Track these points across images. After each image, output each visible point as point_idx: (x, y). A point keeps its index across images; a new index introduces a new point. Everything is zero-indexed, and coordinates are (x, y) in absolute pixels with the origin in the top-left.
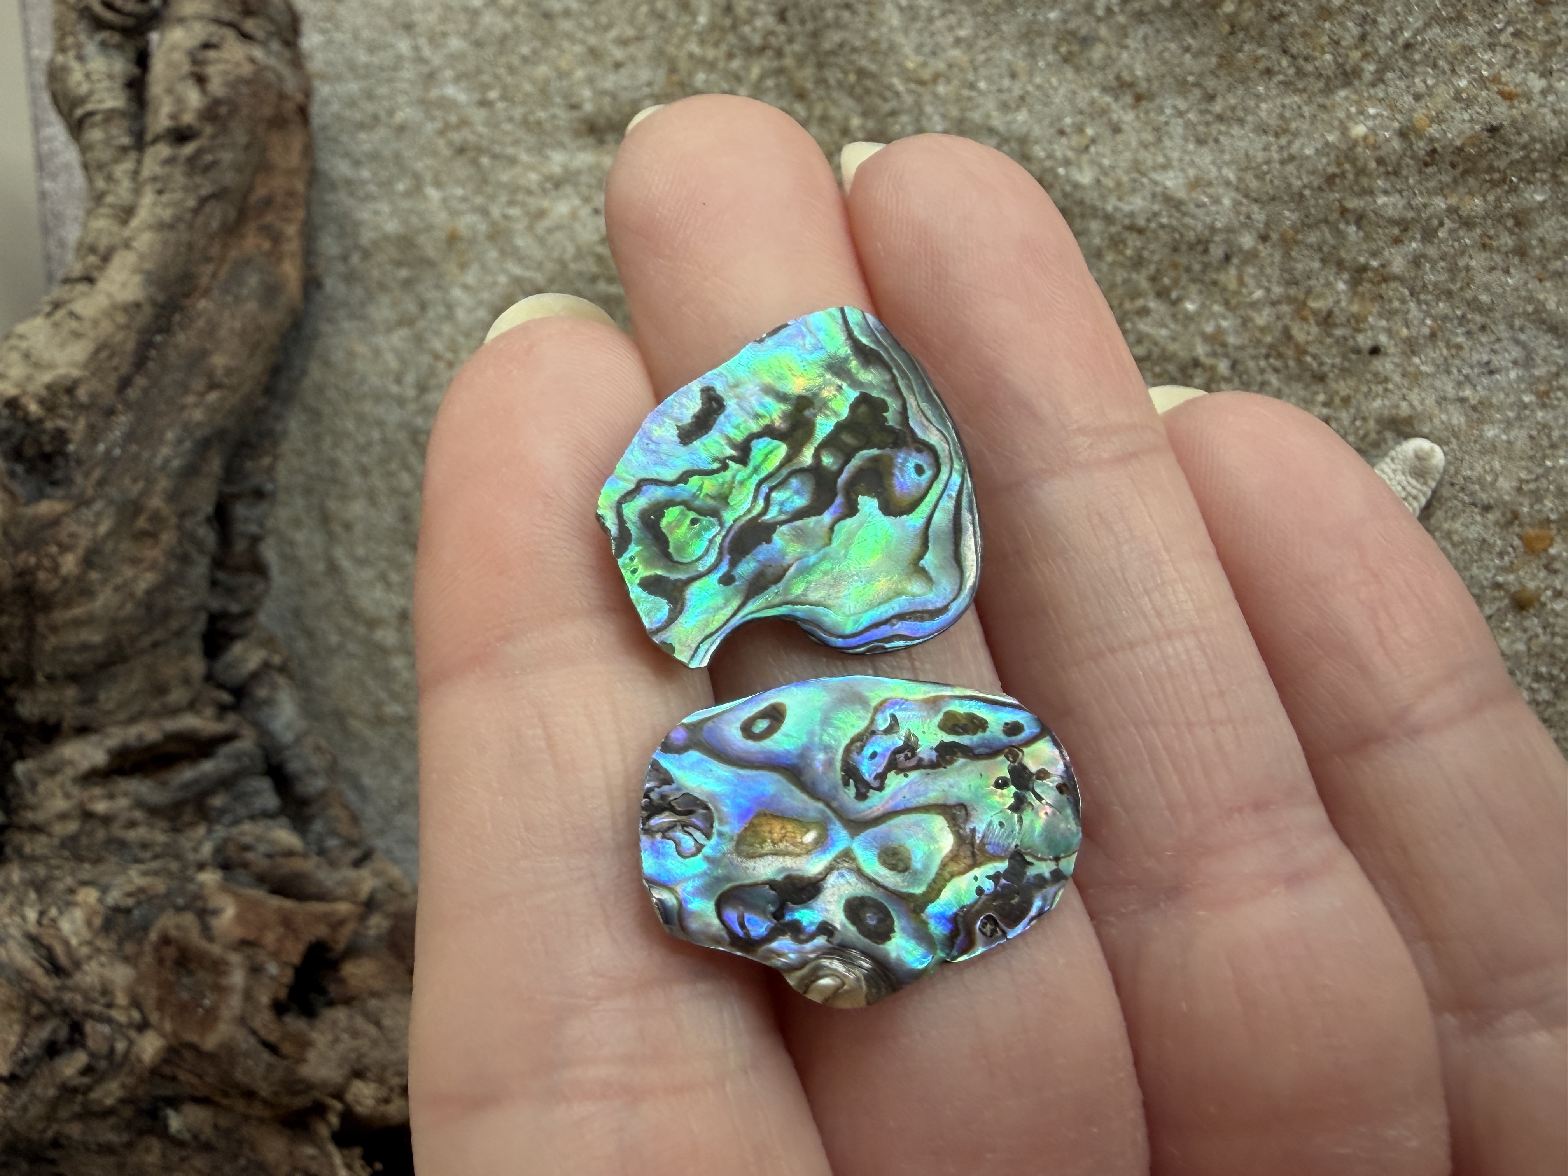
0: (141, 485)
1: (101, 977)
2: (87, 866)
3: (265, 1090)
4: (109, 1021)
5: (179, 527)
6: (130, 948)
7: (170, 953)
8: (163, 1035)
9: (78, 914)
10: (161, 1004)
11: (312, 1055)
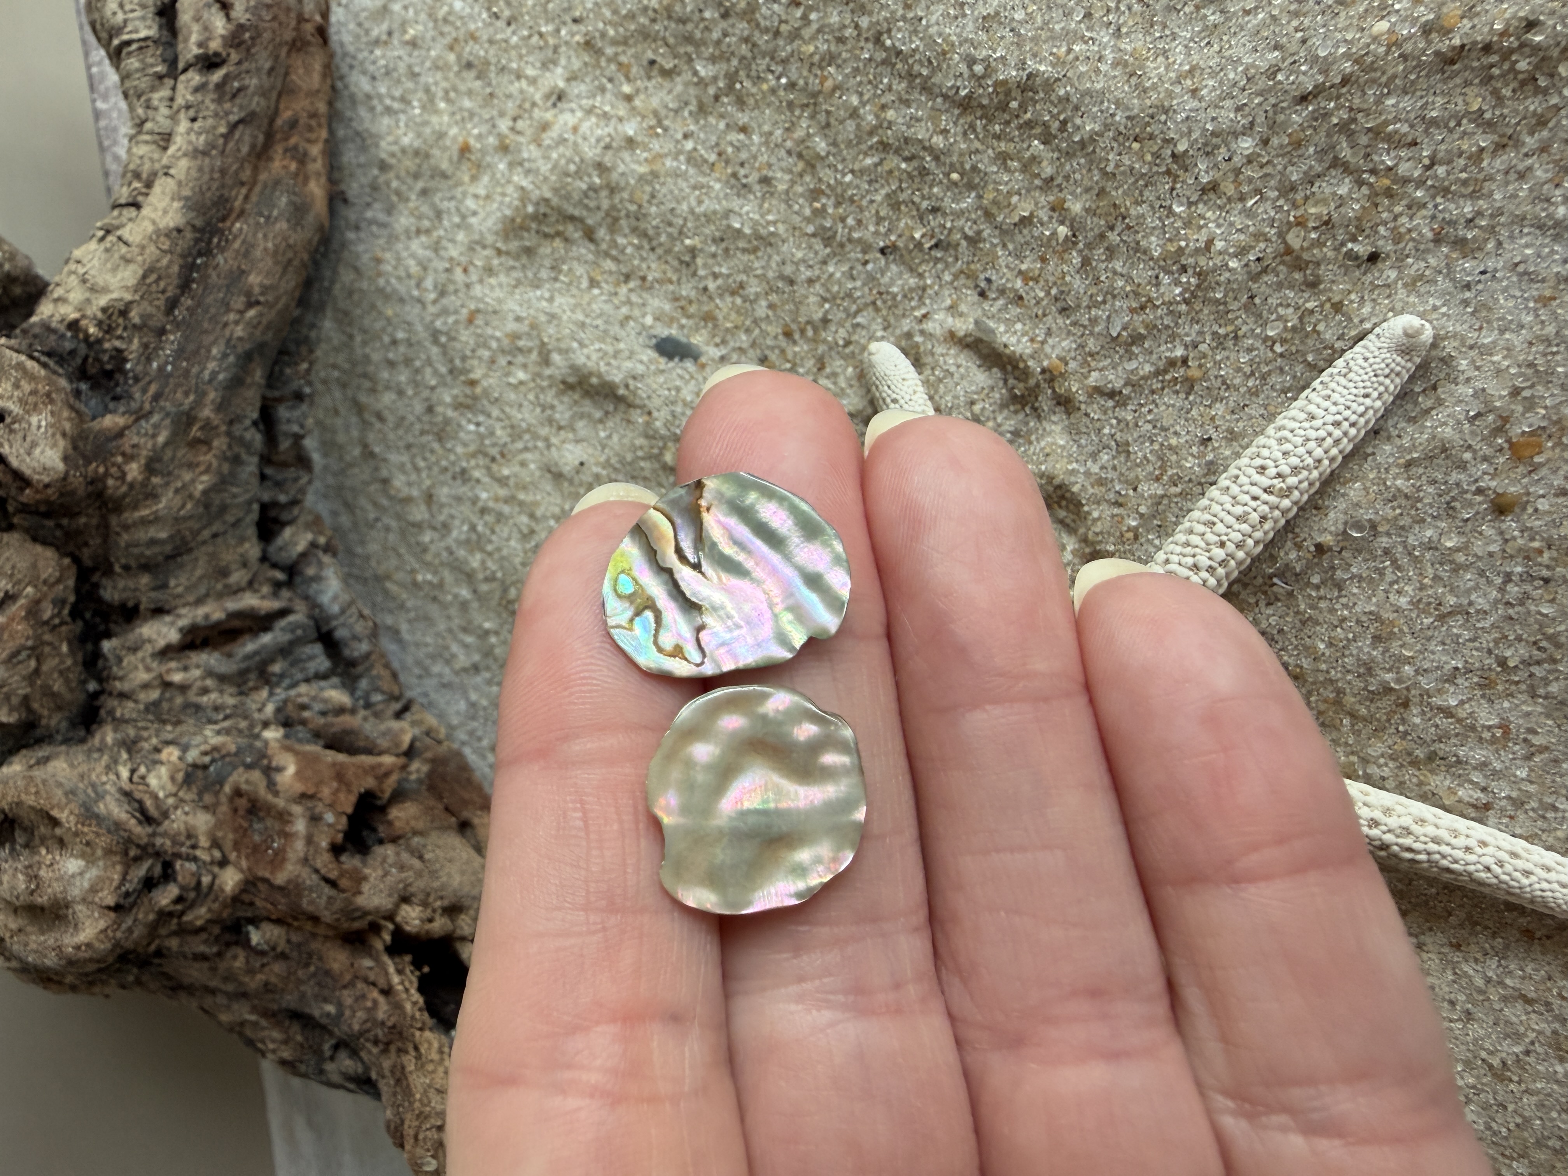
0: (192, 398)
1: (186, 823)
2: (169, 728)
3: (327, 916)
4: (195, 859)
5: (229, 434)
6: (208, 799)
7: (243, 803)
8: (242, 871)
9: (163, 770)
10: (237, 846)
11: (365, 887)
